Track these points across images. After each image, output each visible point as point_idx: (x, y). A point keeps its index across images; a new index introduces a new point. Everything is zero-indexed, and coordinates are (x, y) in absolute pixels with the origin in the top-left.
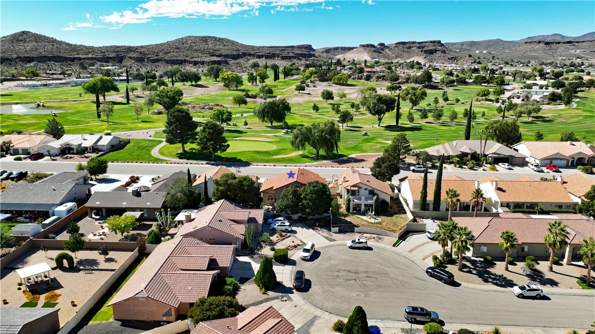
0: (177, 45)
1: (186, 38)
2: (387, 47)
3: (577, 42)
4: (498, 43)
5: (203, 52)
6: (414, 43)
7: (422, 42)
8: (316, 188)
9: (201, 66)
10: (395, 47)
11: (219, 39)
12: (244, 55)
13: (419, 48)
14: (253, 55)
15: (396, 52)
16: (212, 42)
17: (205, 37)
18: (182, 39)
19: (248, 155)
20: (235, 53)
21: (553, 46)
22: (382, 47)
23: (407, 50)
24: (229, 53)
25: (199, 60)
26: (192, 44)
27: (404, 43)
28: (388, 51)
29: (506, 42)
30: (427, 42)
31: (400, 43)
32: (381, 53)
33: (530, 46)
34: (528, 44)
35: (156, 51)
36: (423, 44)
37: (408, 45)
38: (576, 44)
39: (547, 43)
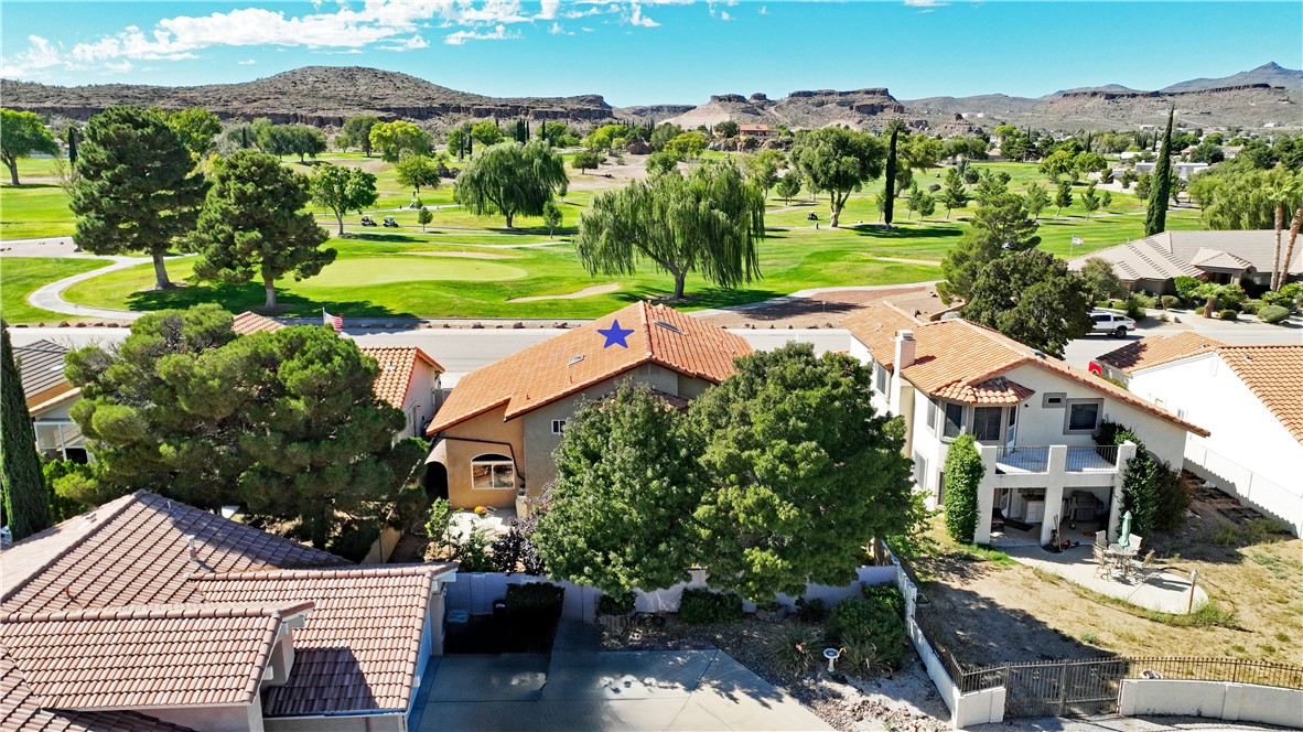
0: (280, 85)
1: (304, 71)
2: (772, 103)
3: (1171, 95)
4: (999, 100)
5: (344, 101)
6: (830, 93)
7: (849, 93)
8: (815, 396)
9: (336, 128)
10: (790, 102)
11: (385, 73)
12: (445, 109)
13: (841, 104)
14: (467, 110)
15: (793, 115)
16: (367, 81)
17: (350, 69)
18: (294, 73)
19: (414, 293)
20: (421, 104)
21: (1123, 102)
22: (761, 102)
23: (815, 109)
24: (408, 104)
25: (331, 114)
26: (317, 85)
27: (809, 94)
28: (773, 112)
29: (1015, 99)
30: (858, 92)
31: (799, 94)
32: (759, 114)
33: (1072, 103)
34: (1070, 100)
35: (225, 97)
36: (849, 97)
37: (817, 99)
38: (1169, 98)
39: (1111, 97)
